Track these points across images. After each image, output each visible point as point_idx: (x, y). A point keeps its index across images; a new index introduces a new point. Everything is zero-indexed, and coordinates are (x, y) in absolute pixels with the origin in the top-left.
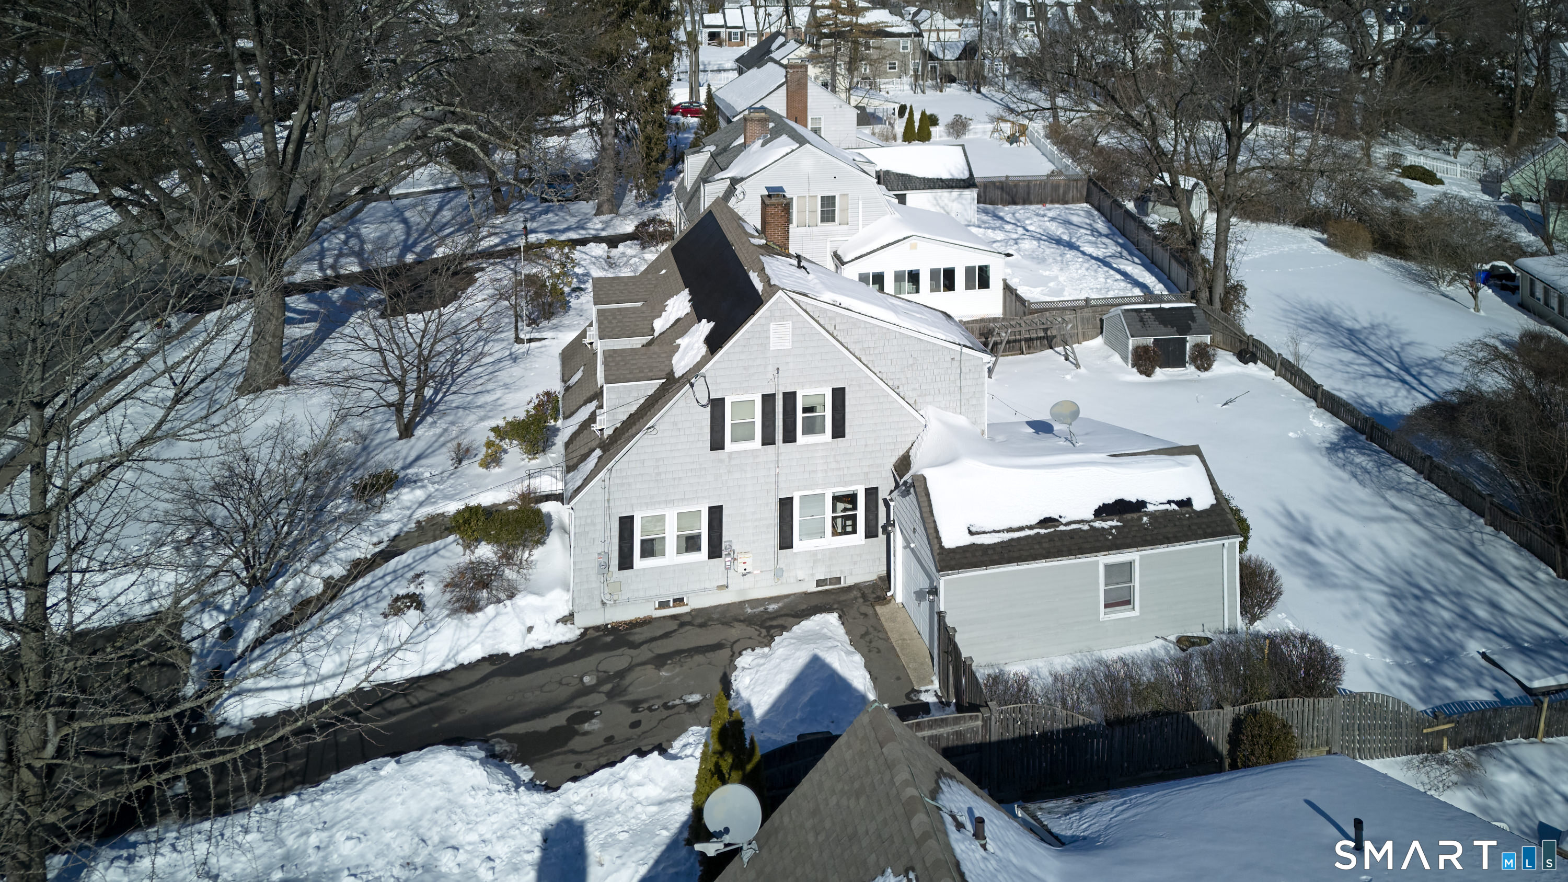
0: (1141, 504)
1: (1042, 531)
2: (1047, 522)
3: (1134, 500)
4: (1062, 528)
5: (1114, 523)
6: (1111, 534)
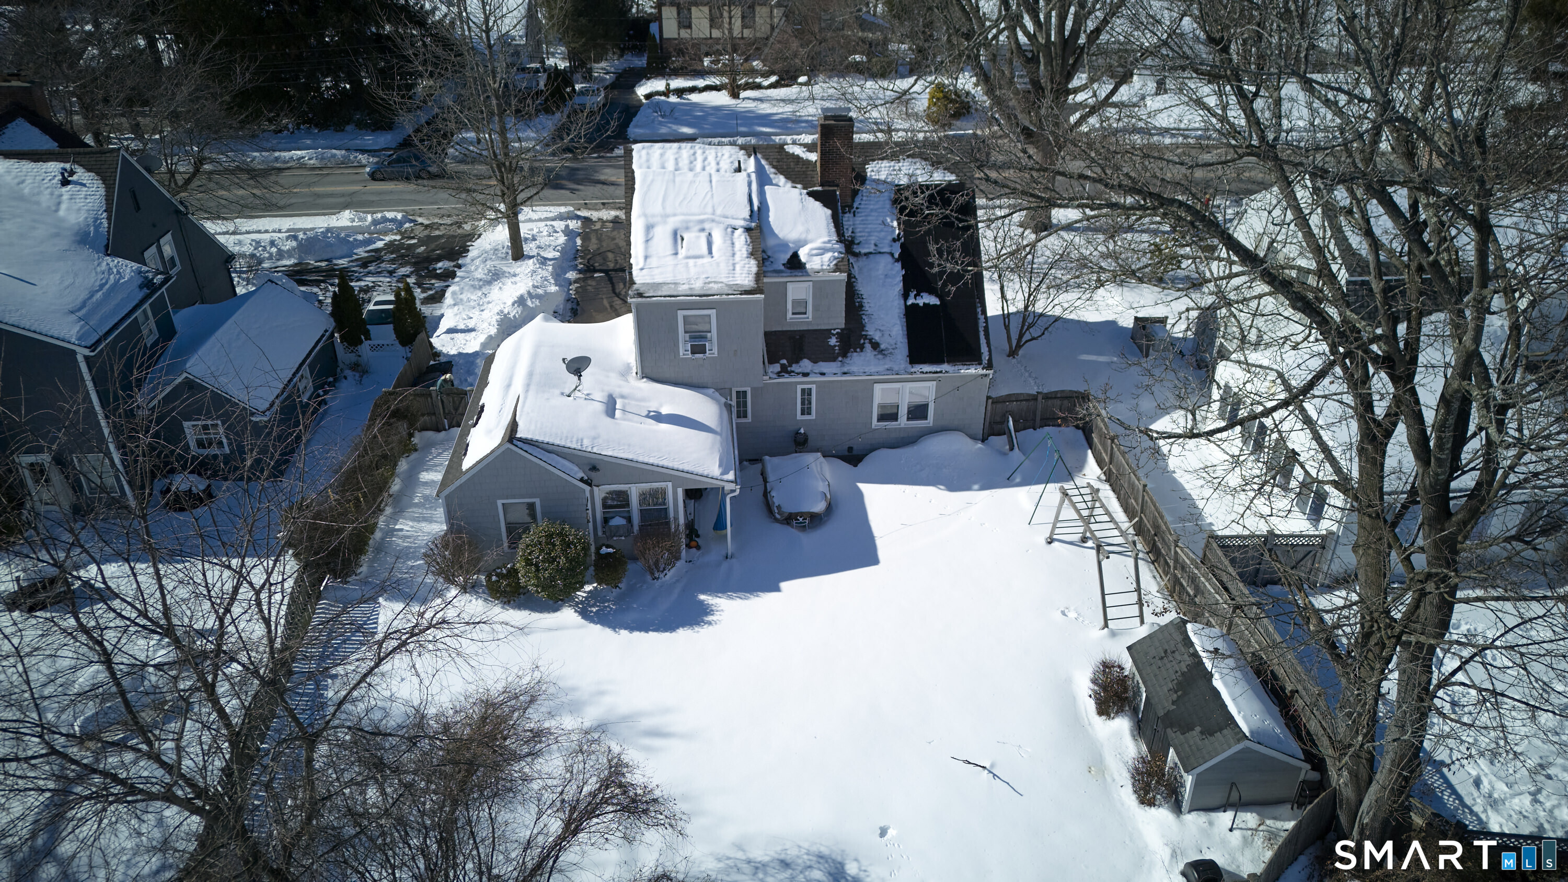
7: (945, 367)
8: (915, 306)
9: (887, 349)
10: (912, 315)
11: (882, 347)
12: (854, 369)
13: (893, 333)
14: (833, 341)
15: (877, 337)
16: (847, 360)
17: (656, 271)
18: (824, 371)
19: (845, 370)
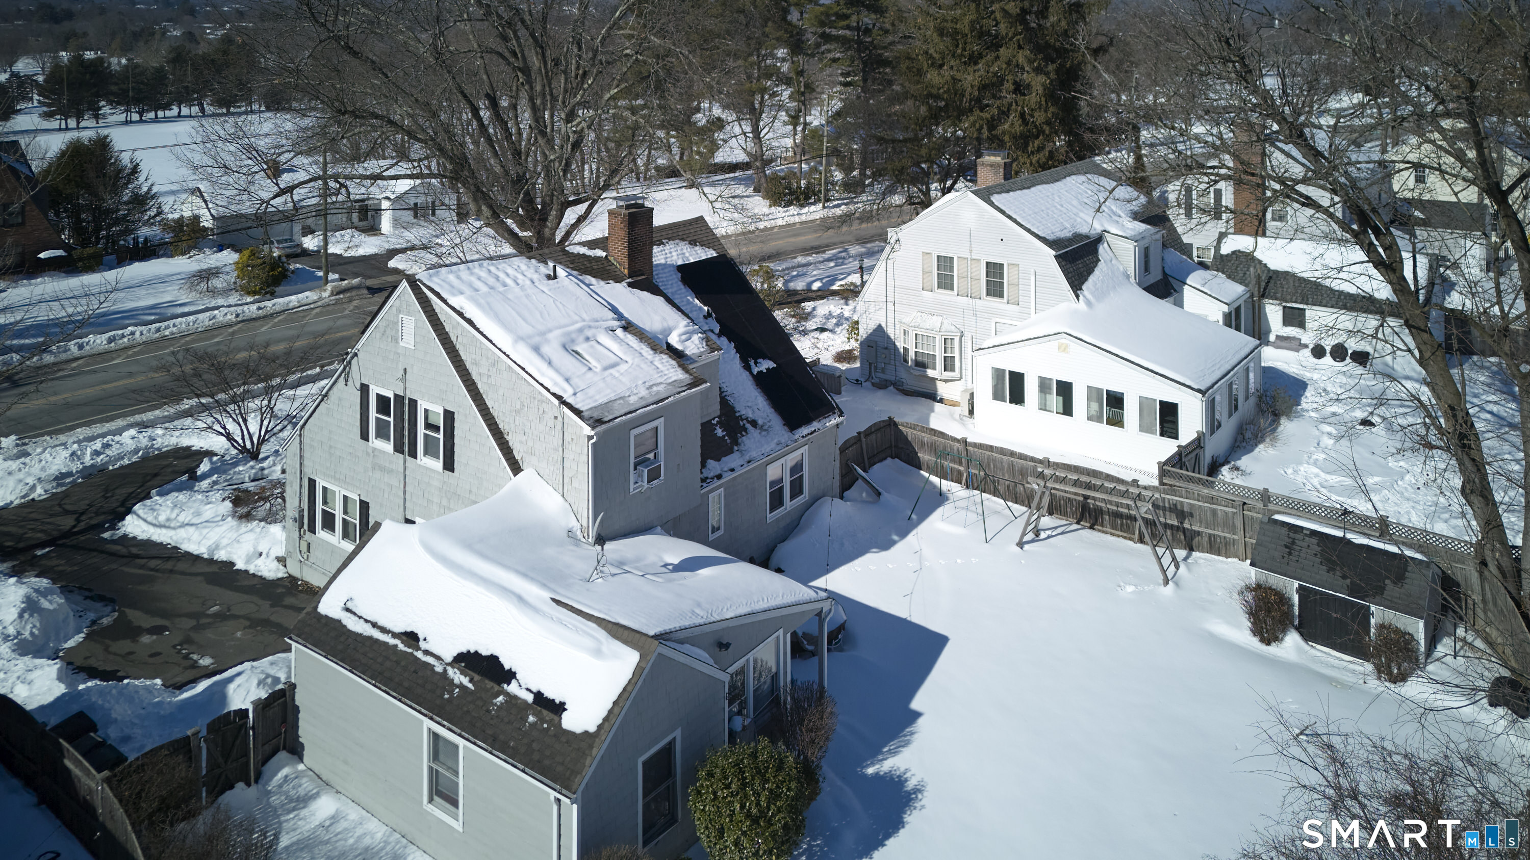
0: (510, 676)
1: (401, 647)
2: (411, 638)
3: (507, 667)
4: (419, 654)
5: (465, 681)
6: (451, 693)
7: (815, 425)
8: (760, 373)
9: (764, 424)
10: (761, 380)
11: (760, 422)
12: (754, 454)
13: (760, 406)
14: (719, 432)
15: (751, 416)
16: (742, 447)
17: (591, 392)
18: (732, 466)
19: (747, 458)
